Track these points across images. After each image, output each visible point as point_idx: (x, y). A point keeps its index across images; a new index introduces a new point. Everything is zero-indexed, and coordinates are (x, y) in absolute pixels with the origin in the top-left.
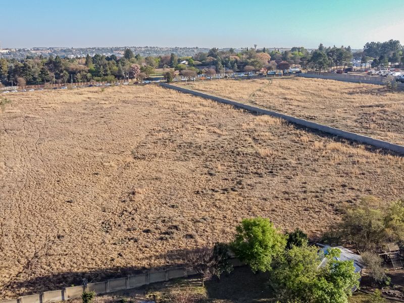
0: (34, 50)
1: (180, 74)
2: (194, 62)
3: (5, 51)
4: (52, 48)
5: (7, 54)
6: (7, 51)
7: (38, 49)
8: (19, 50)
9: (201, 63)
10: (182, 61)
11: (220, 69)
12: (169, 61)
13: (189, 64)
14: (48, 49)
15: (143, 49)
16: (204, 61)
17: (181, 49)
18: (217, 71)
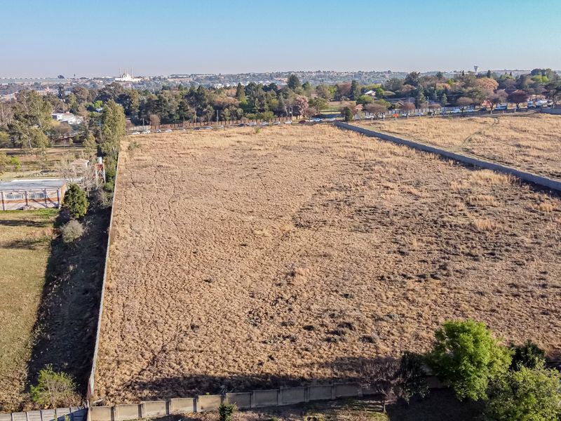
0: (172, 78)
1: (364, 110)
2: (383, 92)
3: (137, 80)
4: (195, 75)
5: (139, 84)
6: (140, 79)
7: (177, 77)
8: (154, 79)
9: (394, 94)
10: (367, 91)
11: (421, 102)
12: (349, 91)
13: (377, 95)
14: (190, 77)
15: (314, 75)
16: (398, 91)
17: (366, 73)
18: (417, 106)
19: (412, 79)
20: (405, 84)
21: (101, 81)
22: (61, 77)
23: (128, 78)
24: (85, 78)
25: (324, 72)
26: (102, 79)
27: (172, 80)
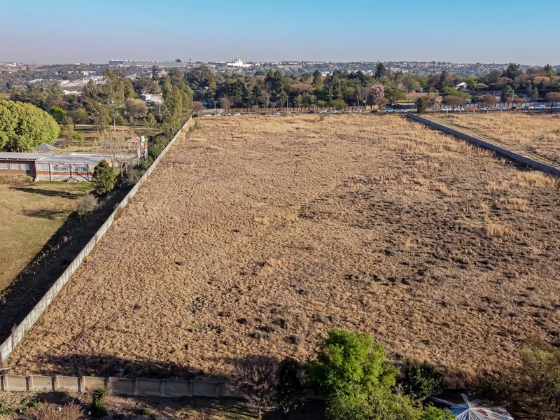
0: (282, 64)
1: (444, 102)
2: (475, 85)
3: (248, 65)
4: (305, 62)
5: (249, 69)
6: (250, 65)
7: (287, 63)
8: (265, 65)
9: (487, 86)
10: (460, 82)
11: (508, 96)
12: (439, 82)
13: (468, 87)
14: (300, 64)
15: (427, 65)
16: (493, 84)
17: (484, 65)
18: (503, 100)
19: (512, 71)
20: (503, 76)
21: (214, 66)
22: (179, 61)
23: (240, 64)
24: (200, 63)
25: (439, 63)
26: (215, 64)
27: (282, 67)
